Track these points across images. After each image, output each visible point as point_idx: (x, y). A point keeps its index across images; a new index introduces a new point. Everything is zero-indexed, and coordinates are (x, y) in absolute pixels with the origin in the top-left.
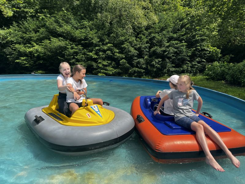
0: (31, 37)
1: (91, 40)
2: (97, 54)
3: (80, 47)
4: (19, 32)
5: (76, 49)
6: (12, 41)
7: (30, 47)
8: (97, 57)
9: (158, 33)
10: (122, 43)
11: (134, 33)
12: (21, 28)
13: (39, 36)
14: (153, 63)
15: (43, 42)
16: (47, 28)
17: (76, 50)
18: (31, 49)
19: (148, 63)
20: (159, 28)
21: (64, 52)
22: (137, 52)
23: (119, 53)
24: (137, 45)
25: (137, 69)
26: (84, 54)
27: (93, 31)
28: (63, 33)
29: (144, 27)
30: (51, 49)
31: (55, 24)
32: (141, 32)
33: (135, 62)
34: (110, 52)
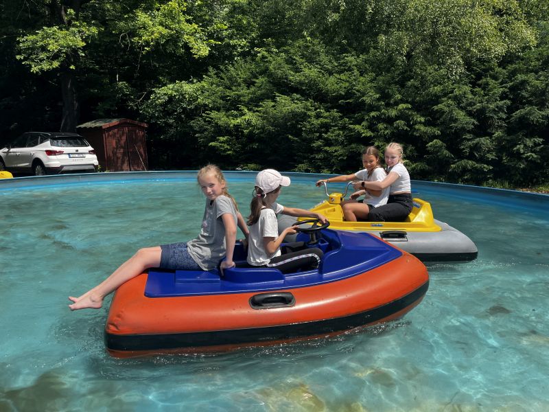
0: (239, 96)
1: (360, 97)
2: (371, 127)
3: (335, 113)
4: (218, 86)
5: (326, 118)
6: (205, 105)
7: (236, 117)
8: (372, 134)
9: (536, 72)
10: (436, 99)
11: (467, 76)
12: (222, 78)
13: (254, 93)
14: (518, 150)
15: (261, 106)
16: (270, 75)
17: (326, 120)
18: (239, 120)
19: (503, 148)
20: (538, 60)
21: (301, 125)
22: (473, 120)
23: (426, 124)
24: (475, 104)
25: (470, 164)
26: (344, 128)
27: (366, 76)
28: (301, 83)
29: (497, 58)
30: (275, 119)
31: (286, 66)
32: (486, 71)
33: (466, 146)
34: (403, 122)
